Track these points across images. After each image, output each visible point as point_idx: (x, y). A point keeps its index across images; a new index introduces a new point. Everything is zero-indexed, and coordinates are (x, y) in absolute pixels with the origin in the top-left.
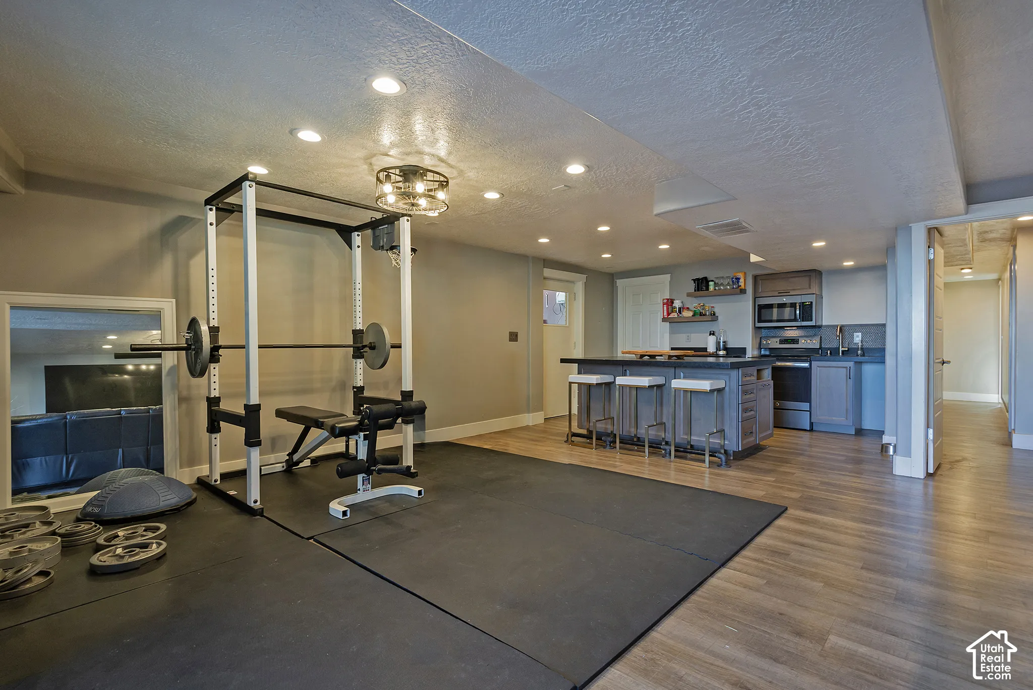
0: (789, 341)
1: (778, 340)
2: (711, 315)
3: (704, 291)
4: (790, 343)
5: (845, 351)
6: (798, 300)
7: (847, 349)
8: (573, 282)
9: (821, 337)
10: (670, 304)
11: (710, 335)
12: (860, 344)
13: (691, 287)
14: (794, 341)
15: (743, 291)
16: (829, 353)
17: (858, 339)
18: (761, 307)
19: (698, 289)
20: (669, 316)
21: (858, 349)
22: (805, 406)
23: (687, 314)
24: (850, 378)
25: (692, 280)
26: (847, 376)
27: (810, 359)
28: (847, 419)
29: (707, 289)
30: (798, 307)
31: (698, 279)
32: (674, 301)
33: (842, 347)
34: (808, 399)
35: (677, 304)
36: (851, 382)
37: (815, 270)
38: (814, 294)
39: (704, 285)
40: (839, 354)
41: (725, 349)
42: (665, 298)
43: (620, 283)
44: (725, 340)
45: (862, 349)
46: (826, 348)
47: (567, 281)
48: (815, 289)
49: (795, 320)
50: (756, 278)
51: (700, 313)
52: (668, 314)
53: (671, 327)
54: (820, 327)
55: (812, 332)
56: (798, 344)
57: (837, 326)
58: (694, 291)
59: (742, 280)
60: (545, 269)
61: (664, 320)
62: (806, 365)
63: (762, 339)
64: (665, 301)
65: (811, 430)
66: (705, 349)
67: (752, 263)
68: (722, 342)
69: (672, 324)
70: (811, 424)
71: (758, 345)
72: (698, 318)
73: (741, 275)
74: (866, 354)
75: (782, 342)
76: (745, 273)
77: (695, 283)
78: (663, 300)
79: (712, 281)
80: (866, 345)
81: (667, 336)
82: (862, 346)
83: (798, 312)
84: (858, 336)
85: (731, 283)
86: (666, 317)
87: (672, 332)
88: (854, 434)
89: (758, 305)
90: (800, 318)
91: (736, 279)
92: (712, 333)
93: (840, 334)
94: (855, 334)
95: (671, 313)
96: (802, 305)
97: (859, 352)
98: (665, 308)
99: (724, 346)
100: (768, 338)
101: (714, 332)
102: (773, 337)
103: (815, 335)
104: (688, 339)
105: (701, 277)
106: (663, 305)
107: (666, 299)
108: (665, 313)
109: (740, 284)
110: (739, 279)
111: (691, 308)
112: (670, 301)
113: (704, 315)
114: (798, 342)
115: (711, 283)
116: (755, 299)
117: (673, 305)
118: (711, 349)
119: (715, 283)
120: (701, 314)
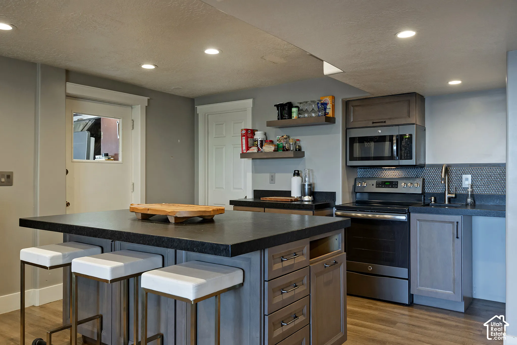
0: (387, 183)
1: (374, 182)
2: (296, 150)
3: (285, 119)
4: (388, 186)
5: (452, 197)
6: (395, 132)
7: (454, 196)
8: (131, 106)
9: (424, 179)
10: (249, 135)
11: (294, 175)
12: (470, 190)
13: (274, 115)
14: (393, 184)
15: (330, 120)
16: (433, 200)
17: (467, 183)
18: (353, 140)
19: (281, 117)
20: (248, 151)
21: (466, 196)
22: (403, 272)
23: (268, 148)
24: (457, 237)
25: (275, 106)
26: (453, 234)
27: (408, 210)
28: (454, 293)
29: (290, 116)
30: (395, 141)
31: (281, 105)
32: (256, 133)
33: (449, 193)
34: (406, 263)
35: (259, 136)
36: (458, 241)
37: (414, 94)
38: (413, 124)
39: (286, 112)
40: (445, 202)
41: (312, 193)
42: (243, 128)
43: (201, 109)
44: (311, 181)
45: (473, 196)
46: (430, 193)
47: (120, 104)
48: (415, 118)
49: (391, 158)
50: (347, 104)
51: (284, 147)
52: (248, 148)
53: (254, 165)
54: (422, 166)
55: (413, 172)
56: (397, 187)
57: (441, 166)
58: (277, 120)
59: (329, 106)
60: (69, 84)
61: (243, 155)
62: (403, 218)
63: (357, 181)
64: (244, 132)
65: (411, 304)
66: (288, 193)
67: (326, 76)
68: (306, 185)
69: (255, 160)
70: (411, 296)
71: (351, 188)
72: (281, 153)
73: (328, 100)
74: (477, 203)
75: (379, 185)
76: (334, 98)
77: (278, 109)
78: (242, 130)
79: (296, 107)
80: (477, 191)
81: (250, 175)
82: (472, 192)
83: (395, 148)
84: (467, 179)
85: (316, 109)
86: (245, 152)
87: (255, 171)
88: (464, 312)
89: (350, 138)
90: (397, 155)
91: (322, 104)
92: (297, 174)
93: (445, 176)
94: (464, 176)
95: (251, 147)
96: (401, 138)
97: (469, 200)
98: (244, 141)
99: (309, 189)
100: (363, 179)
101: (298, 171)
102: (369, 178)
103: (417, 177)
104: (272, 180)
105: (285, 102)
106: (242, 136)
107: (245, 130)
108: (244, 148)
109: (327, 111)
110: (326, 104)
111: (275, 139)
112: (249, 132)
113: (287, 150)
114: (397, 185)
115: (294, 110)
116: (346, 130)
117: (255, 137)
118: (296, 194)
119: (299, 109)
120: (285, 149)
